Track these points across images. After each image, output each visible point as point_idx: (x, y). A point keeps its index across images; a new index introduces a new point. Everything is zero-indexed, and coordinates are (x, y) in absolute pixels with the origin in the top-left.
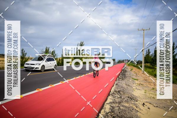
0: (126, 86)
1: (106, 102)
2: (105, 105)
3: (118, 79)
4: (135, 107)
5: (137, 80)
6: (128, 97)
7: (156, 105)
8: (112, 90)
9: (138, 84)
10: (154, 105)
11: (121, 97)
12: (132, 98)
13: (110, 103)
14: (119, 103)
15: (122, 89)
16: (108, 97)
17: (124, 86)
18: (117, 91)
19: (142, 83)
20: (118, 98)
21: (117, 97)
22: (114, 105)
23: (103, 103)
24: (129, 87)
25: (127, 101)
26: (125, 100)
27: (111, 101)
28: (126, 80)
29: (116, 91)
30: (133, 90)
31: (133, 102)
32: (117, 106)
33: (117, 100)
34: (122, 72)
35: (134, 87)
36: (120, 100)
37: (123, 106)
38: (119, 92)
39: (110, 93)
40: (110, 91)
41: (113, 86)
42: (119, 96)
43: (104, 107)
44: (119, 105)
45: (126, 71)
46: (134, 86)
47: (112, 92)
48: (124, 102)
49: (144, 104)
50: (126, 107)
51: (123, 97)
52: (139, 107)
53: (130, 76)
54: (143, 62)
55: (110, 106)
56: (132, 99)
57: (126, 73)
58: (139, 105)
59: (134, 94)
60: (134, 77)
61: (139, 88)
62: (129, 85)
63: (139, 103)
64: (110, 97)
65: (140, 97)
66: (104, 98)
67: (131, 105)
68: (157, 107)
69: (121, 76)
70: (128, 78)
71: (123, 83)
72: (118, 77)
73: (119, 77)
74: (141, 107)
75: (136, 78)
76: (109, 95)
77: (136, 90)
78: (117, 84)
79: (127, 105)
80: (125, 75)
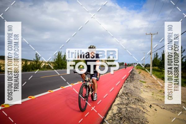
0: (134, 88)
1: (114, 104)
2: (113, 106)
3: (126, 81)
4: (142, 109)
5: (145, 82)
6: (136, 99)
7: (163, 107)
8: (119, 92)
9: (146, 86)
10: (161, 107)
12: (139, 100)
13: (117, 105)
14: (127, 104)
15: (129, 91)
16: (116, 98)
17: (132, 88)
18: (125, 93)
19: (149, 86)
20: (126, 99)
21: (124, 99)
22: (121, 106)
23: (110, 105)
24: (136, 89)
25: (134, 103)
26: (132, 102)
27: (119, 102)
28: (134, 83)
29: (123, 93)
30: (141, 92)
31: (140, 104)
32: (125, 108)
33: (125, 102)
34: (131, 75)
35: (141, 90)
36: (127, 102)
37: (130, 107)
38: (127, 94)
39: (118, 95)
40: (118, 93)
41: (121, 88)
42: (127, 98)
43: (112, 108)
44: (127, 107)
45: (134, 74)
46: (142, 88)
47: (120, 94)
48: (131, 103)
49: (151, 106)
50: (133, 108)
51: (130, 99)
52: (146, 109)
53: (138, 78)
54: (151, 65)
55: (118, 107)
57: (134, 76)
59: (142, 96)
60: (142, 80)
61: (147, 91)
63: (146, 105)
64: (118, 99)
65: (148, 99)
66: (111, 100)
67: (138, 107)
68: (164, 108)
69: (129, 78)
70: (136, 80)
71: (131, 86)
72: (126, 79)
73: (128, 79)
74: (148, 109)
75: (144, 81)
76: (117, 96)
77: (144, 93)
78: (125, 87)
79: (134, 106)
80: (133, 78)
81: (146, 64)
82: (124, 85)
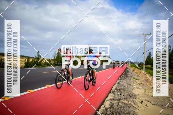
0: (126, 85)
1: (107, 99)
2: (106, 101)
3: (120, 78)
4: (133, 104)
5: (138, 80)
6: (128, 95)
7: (154, 103)
8: (113, 88)
9: (138, 83)
10: (152, 103)
11: (121, 95)
13: (110, 100)
14: (119, 100)
15: (122, 87)
16: (109, 94)
18: (118, 89)
19: (142, 83)
20: (118, 95)
21: (117, 95)
22: (114, 102)
23: (103, 100)
24: (129, 86)
25: (126, 99)
26: (124, 97)
27: (112, 98)
28: (127, 80)
29: (116, 89)
30: (133, 89)
31: (132, 100)
32: (117, 103)
33: (117, 97)
34: (125, 72)
36: (120, 97)
37: (122, 103)
38: (120, 90)
39: (112, 91)
40: (112, 89)
41: (115, 84)
42: (119, 94)
43: (105, 103)
44: (119, 102)
45: (128, 72)
46: (135, 85)
47: (113, 90)
48: (123, 99)
49: (142, 101)
50: (125, 104)
51: (122, 95)
52: (137, 104)
53: (131, 76)
54: (144, 64)
55: (110, 102)
56: (131, 97)
57: (128, 74)
58: (138, 102)
59: (134, 92)
60: (136, 77)
61: (139, 87)
62: (129, 84)
63: (138, 101)
64: (111, 94)
65: (140, 95)
66: (105, 95)
67: (129, 102)
68: (155, 104)
69: (123, 75)
70: (129, 78)
71: (124, 82)
72: (120, 76)
73: (121, 76)
74: (140, 104)
75: (137, 78)
76: (110, 92)
77: (136, 89)
78: (118, 83)
79: (126, 102)
80: (127, 75)
81: (140, 63)
82: (117, 82)
